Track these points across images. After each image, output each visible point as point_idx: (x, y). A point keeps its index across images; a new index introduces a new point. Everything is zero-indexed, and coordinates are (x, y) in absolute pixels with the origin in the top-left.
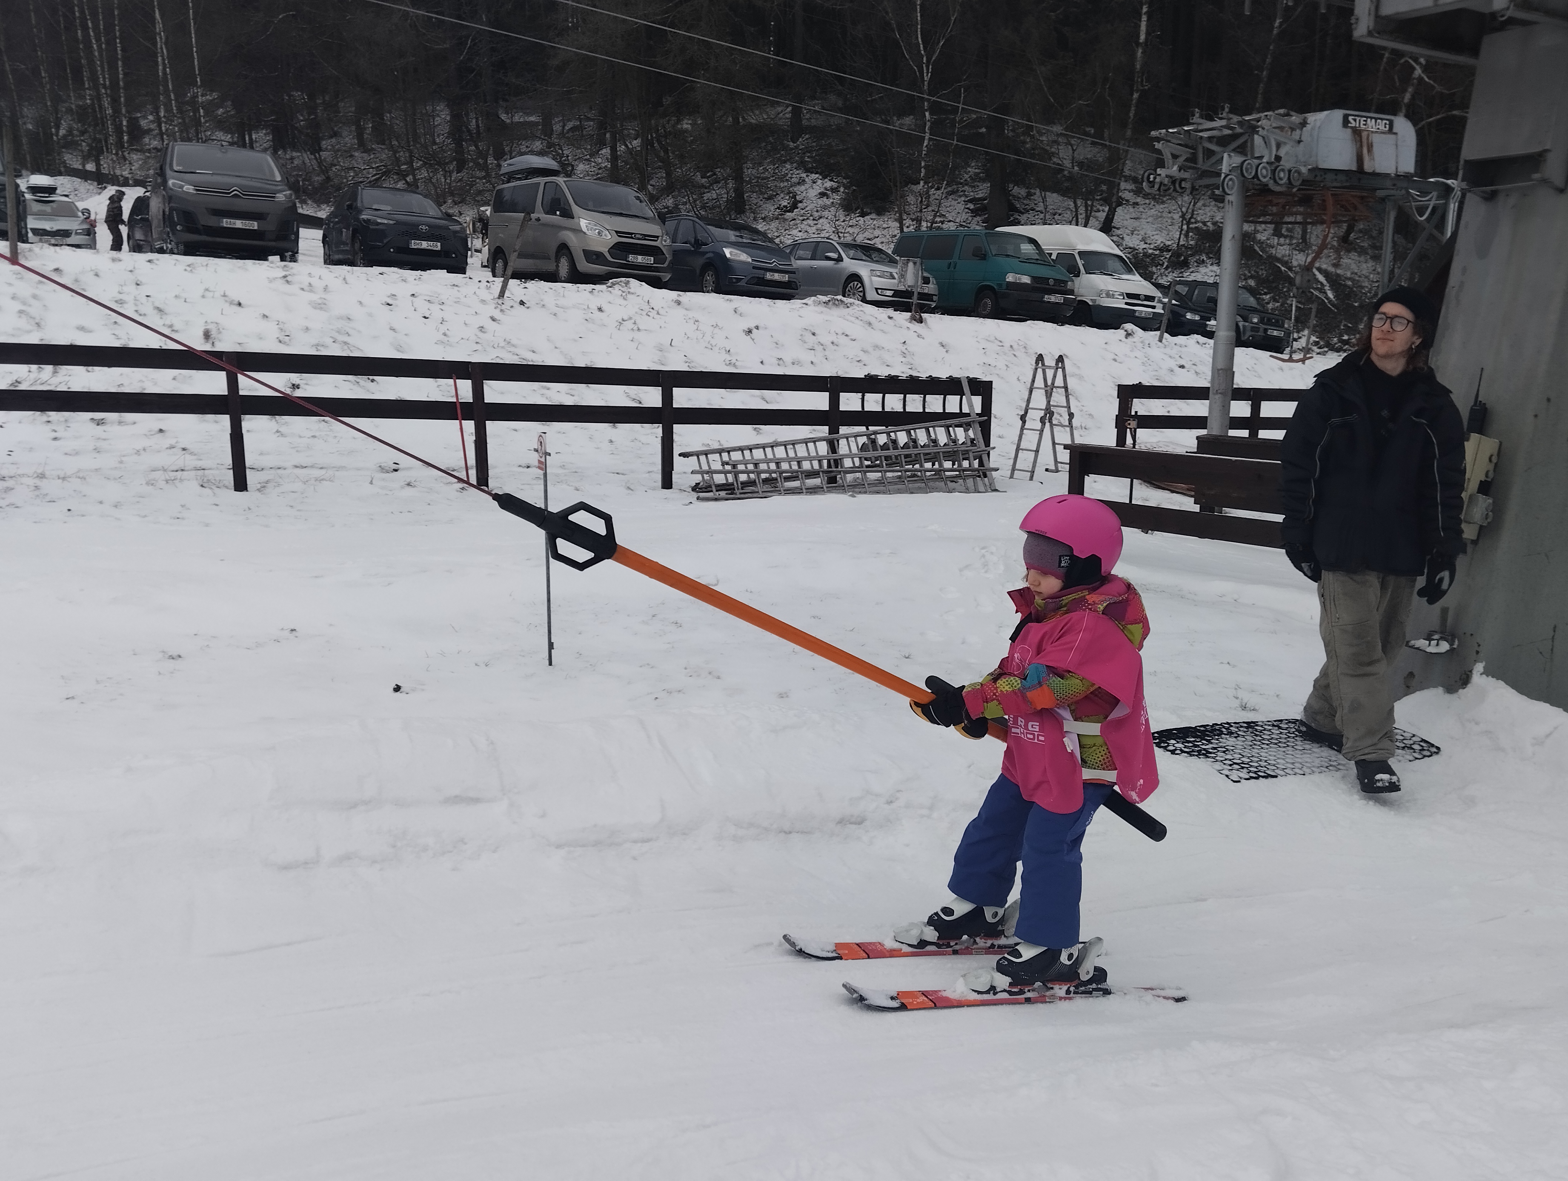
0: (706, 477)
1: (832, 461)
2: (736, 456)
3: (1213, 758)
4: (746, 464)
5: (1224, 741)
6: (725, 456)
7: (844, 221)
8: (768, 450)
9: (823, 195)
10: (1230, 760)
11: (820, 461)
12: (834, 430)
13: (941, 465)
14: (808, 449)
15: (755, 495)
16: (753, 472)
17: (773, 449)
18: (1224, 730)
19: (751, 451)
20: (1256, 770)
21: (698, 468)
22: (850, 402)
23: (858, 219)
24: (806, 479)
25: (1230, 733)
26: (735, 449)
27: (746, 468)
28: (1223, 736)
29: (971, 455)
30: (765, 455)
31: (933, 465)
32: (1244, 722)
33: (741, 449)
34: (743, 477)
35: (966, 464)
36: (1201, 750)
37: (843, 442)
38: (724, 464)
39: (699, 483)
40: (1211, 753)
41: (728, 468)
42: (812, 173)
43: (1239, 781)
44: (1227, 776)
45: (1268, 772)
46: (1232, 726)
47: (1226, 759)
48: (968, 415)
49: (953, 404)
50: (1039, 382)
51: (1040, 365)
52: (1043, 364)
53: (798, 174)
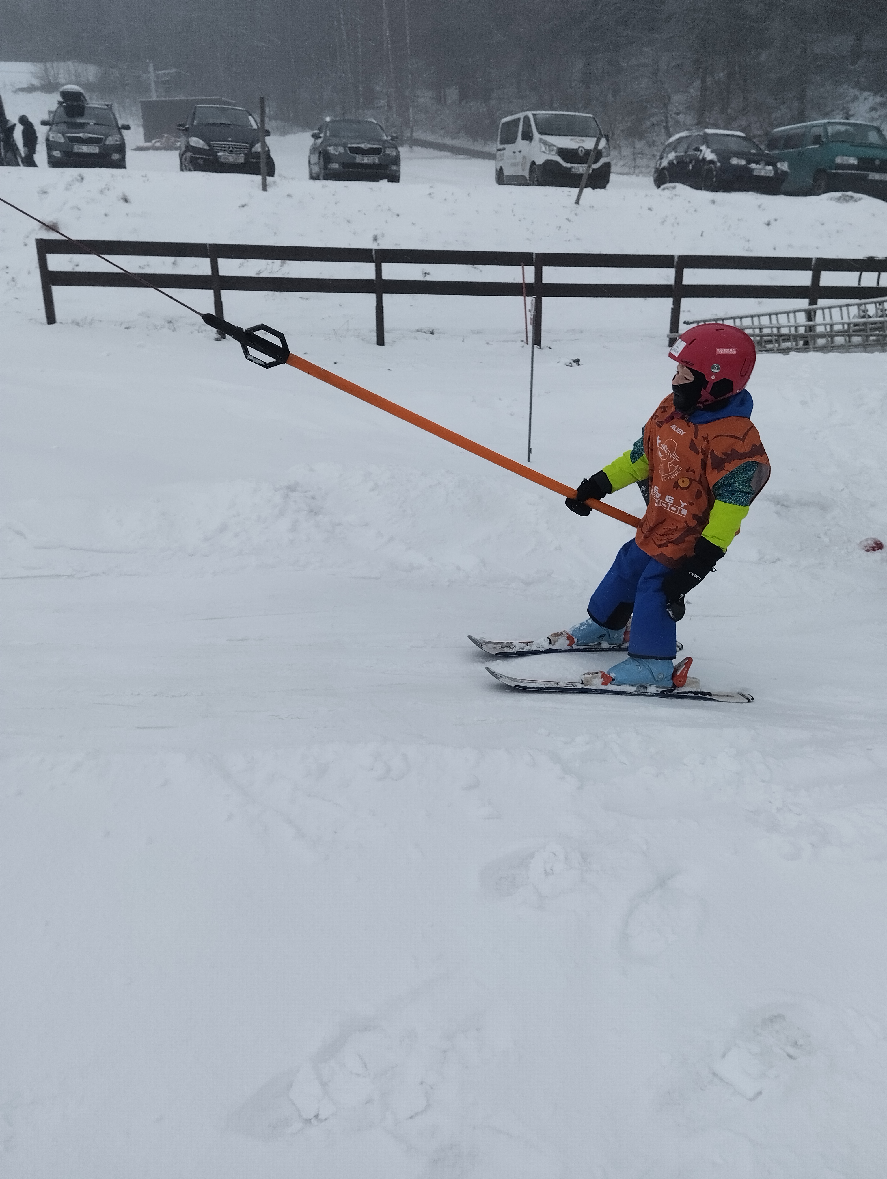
1: (808, 328)
8: (755, 319)
12: (813, 302)
14: (788, 318)
24: (783, 342)
53: (852, 93)
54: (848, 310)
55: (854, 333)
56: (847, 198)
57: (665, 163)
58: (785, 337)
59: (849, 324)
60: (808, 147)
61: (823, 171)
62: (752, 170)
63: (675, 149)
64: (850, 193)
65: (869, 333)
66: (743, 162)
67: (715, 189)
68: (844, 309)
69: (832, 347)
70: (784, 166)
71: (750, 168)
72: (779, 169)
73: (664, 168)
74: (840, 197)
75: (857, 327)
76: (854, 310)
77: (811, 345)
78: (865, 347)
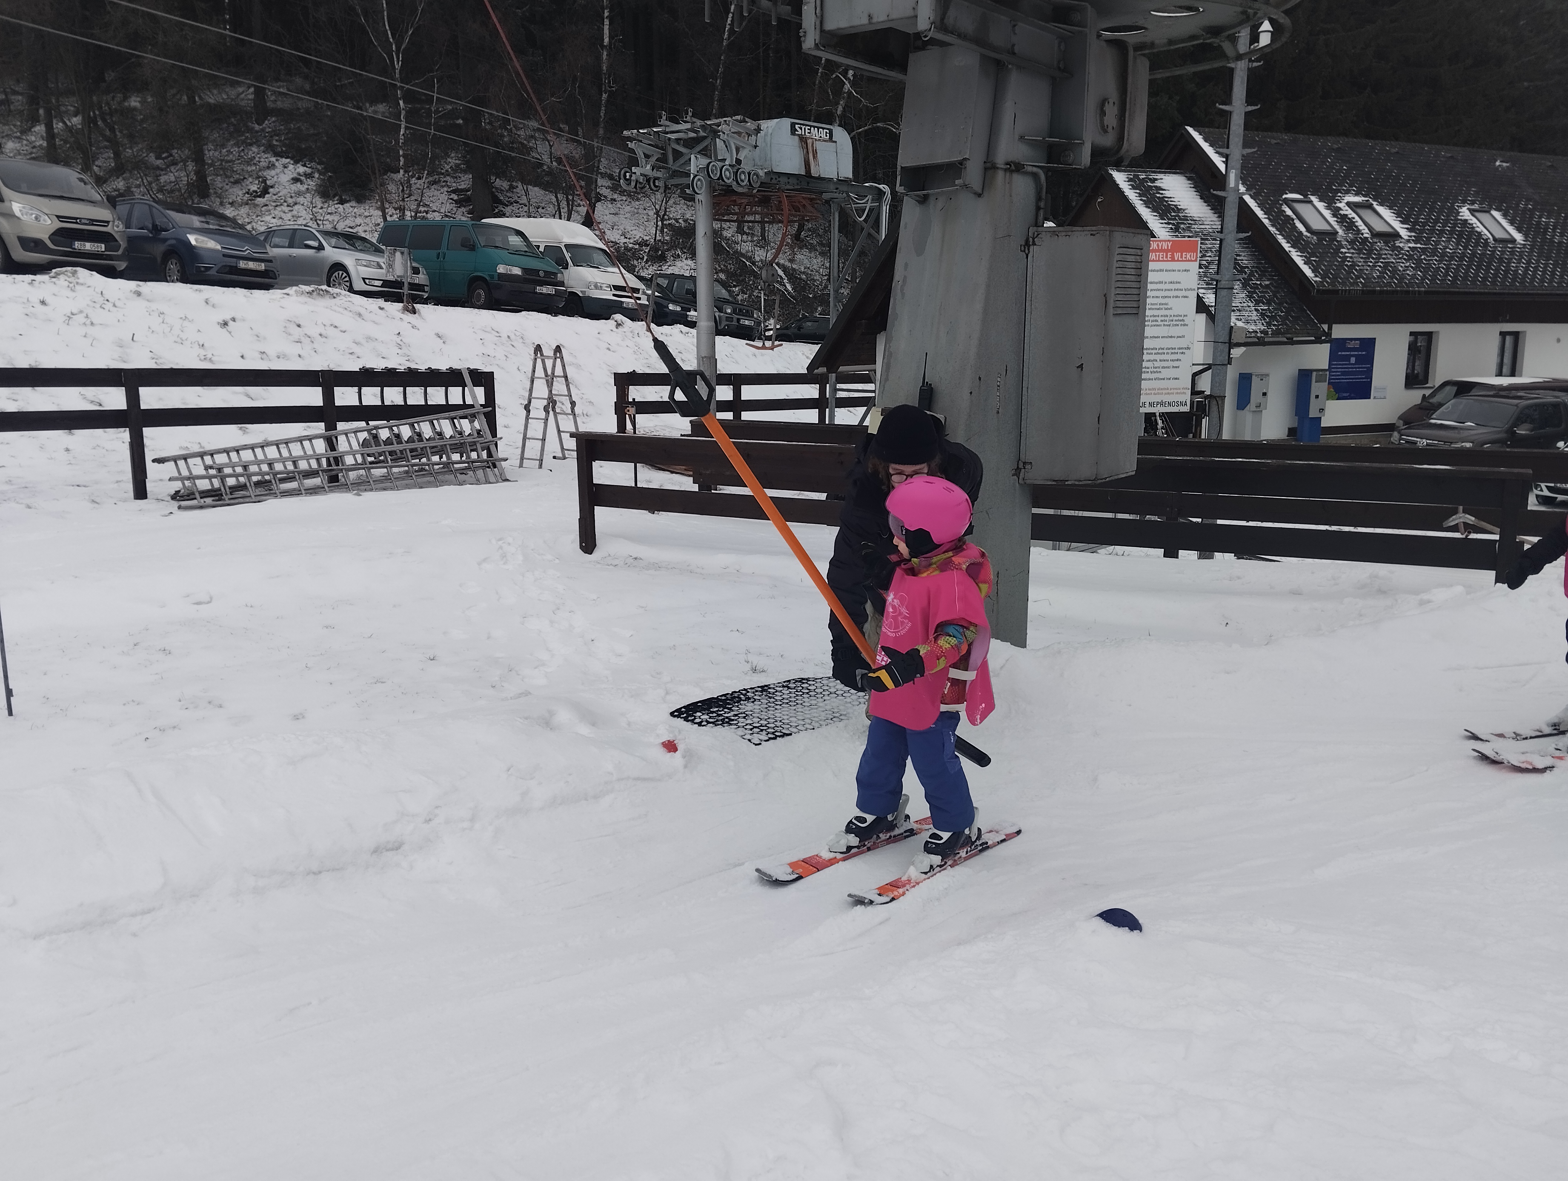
0: (187, 483)
1: (332, 460)
2: (221, 459)
3: (735, 724)
4: (233, 467)
5: (743, 707)
6: (208, 460)
7: (322, 208)
9: (296, 180)
10: (750, 724)
11: (318, 460)
12: (331, 427)
13: (448, 457)
14: (303, 448)
15: (247, 500)
16: (242, 475)
18: (742, 696)
19: (238, 453)
20: (773, 731)
21: (177, 475)
22: (345, 396)
23: (336, 206)
24: (304, 479)
25: (748, 699)
26: (219, 452)
27: (234, 471)
28: (742, 702)
29: (479, 446)
30: (255, 456)
31: (441, 458)
32: (758, 687)
33: (227, 451)
34: (231, 481)
35: (474, 455)
36: (724, 719)
37: (342, 439)
38: (207, 468)
39: (179, 491)
40: (733, 720)
41: (212, 472)
42: (282, 157)
43: (760, 744)
44: (749, 740)
45: (784, 731)
46: (748, 692)
47: (747, 725)
48: (472, 406)
49: (455, 395)
50: (540, 372)
51: (539, 355)
52: (542, 355)
53: (266, 158)
58: (306, 473)
69: (372, 483)
77: (340, 482)
78: (410, 481)
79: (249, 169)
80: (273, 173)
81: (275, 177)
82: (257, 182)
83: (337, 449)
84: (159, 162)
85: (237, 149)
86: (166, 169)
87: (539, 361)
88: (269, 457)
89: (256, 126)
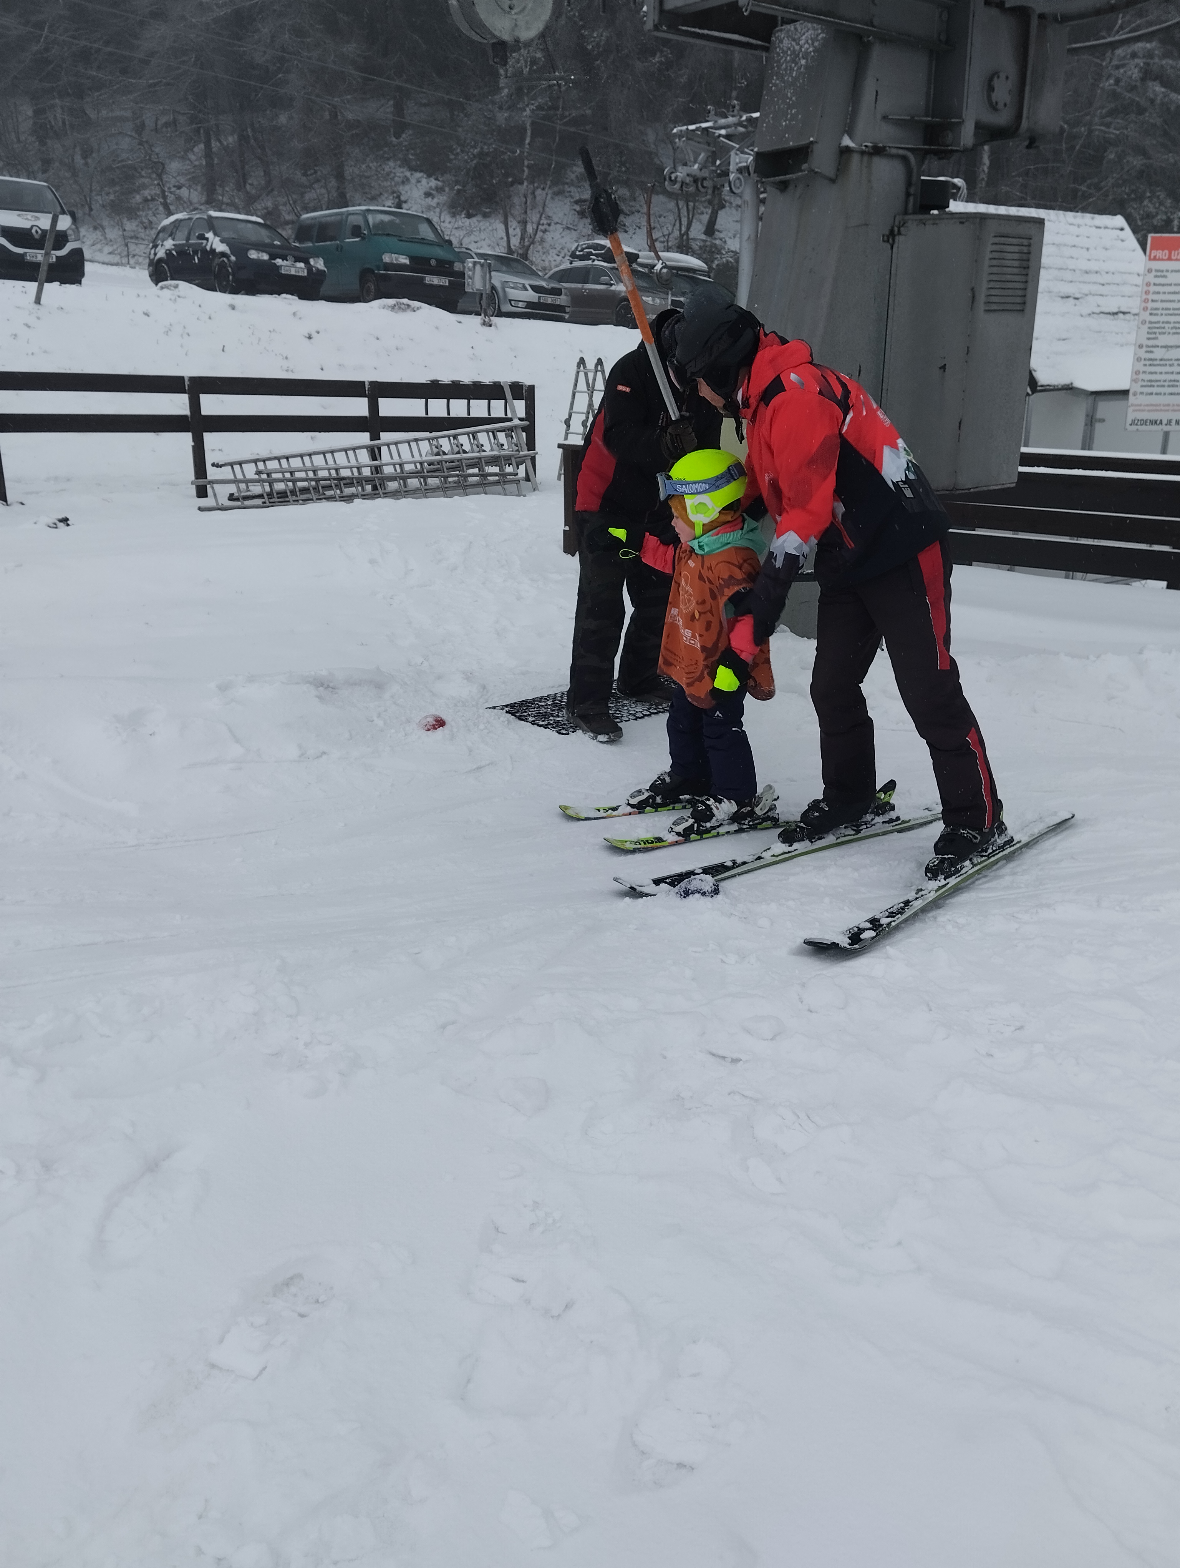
0: (243, 486)
1: (373, 468)
2: (273, 465)
4: (282, 473)
6: (261, 465)
7: (450, 222)
8: (306, 459)
9: (428, 195)
11: (359, 469)
12: (375, 437)
13: (483, 470)
14: (348, 457)
16: (290, 481)
17: (311, 458)
19: (288, 460)
22: (389, 407)
23: (463, 220)
24: (344, 487)
26: (270, 459)
27: (284, 476)
29: (514, 461)
30: (304, 463)
31: (476, 470)
33: (278, 459)
34: (280, 486)
35: (509, 469)
37: (384, 449)
38: (259, 473)
39: (233, 494)
42: (416, 171)
48: (511, 420)
49: (498, 408)
50: (582, 385)
51: (582, 368)
52: (585, 367)
53: (401, 172)
54: (418, 445)
55: (429, 474)
56: (403, 306)
57: (161, 253)
58: (348, 481)
59: (421, 463)
60: (347, 240)
61: (371, 271)
62: (278, 268)
63: (172, 235)
64: (405, 301)
65: (446, 474)
66: (265, 257)
67: (234, 291)
68: (413, 444)
69: (406, 491)
70: (319, 264)
71: (275, 264)
72: (312, 266)
73: (160, 260)
74: (395, 305)
75: (432, 467)
76: (425, 446)
77: (380, 491)
78: (445, 490)
79: (385, 184)
80: (407, 187)
81: (409, 192)
82: (391, 197)
83: (378, 458)
84: (304, 180)
85: (375, 164)
86: (310, 186)
87: (582, 375)
88: (315, 464)
89: (394, 139)
